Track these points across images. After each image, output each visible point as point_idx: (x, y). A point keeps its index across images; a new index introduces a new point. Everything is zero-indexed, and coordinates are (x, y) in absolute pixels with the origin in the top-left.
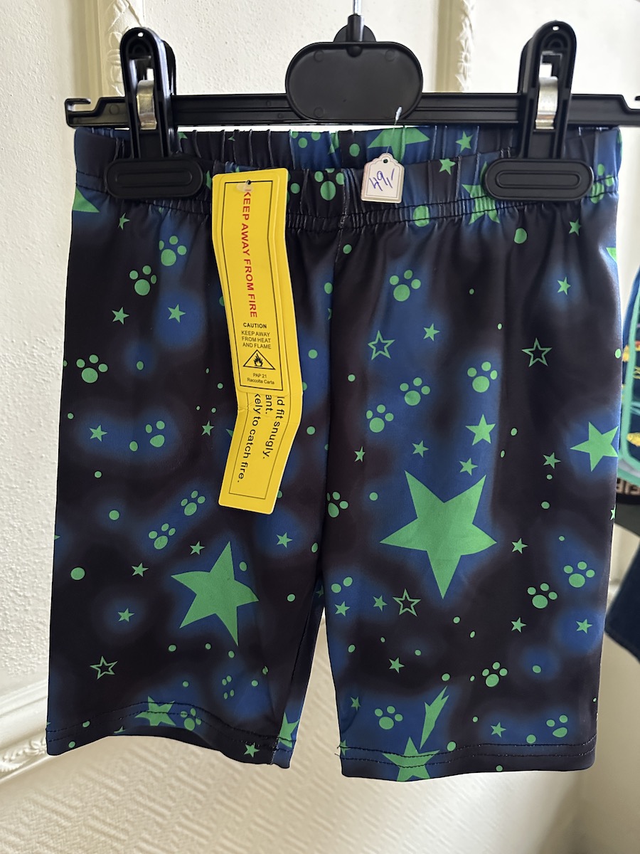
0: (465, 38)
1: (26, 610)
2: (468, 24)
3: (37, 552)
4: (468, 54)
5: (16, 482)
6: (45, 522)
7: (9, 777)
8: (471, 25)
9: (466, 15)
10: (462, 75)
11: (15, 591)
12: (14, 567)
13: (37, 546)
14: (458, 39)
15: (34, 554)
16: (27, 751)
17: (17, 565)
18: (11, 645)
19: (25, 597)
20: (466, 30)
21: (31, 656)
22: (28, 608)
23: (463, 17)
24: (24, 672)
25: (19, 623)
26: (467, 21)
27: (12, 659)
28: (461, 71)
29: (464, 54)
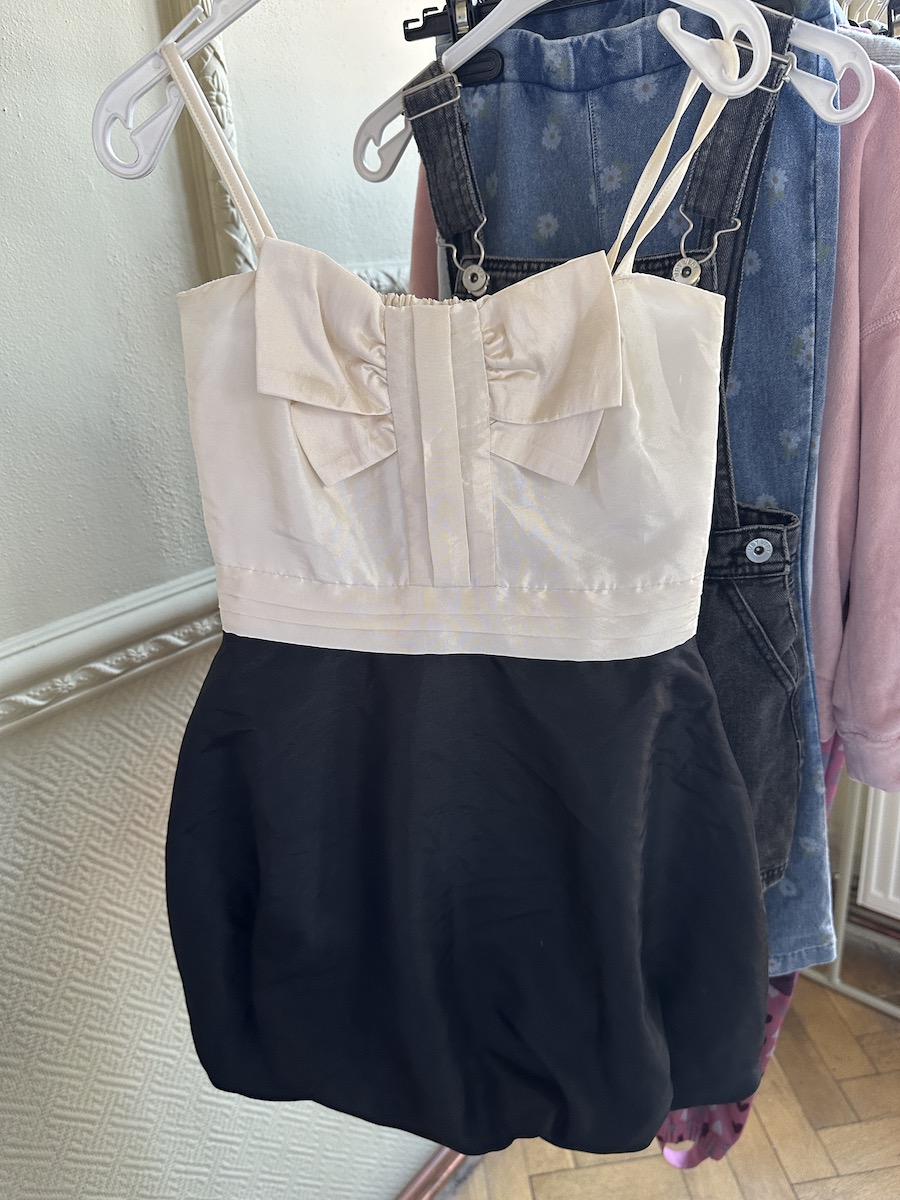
1: (173, 507)
3: (175, 453)
5: (153, 387)
6: (178, 426)
7: (180, 652)
11: (162, 488)
12: (159, 465)
13: (174, 448)
15: (174, 456)
16: (191, 630)
17: (162, 464)
18: (164, 537)
19: (171, 495)
21: (181, 549)
22: (174, 505)
24: (177, 564)
25: (168, 518)
27: (167, 551)
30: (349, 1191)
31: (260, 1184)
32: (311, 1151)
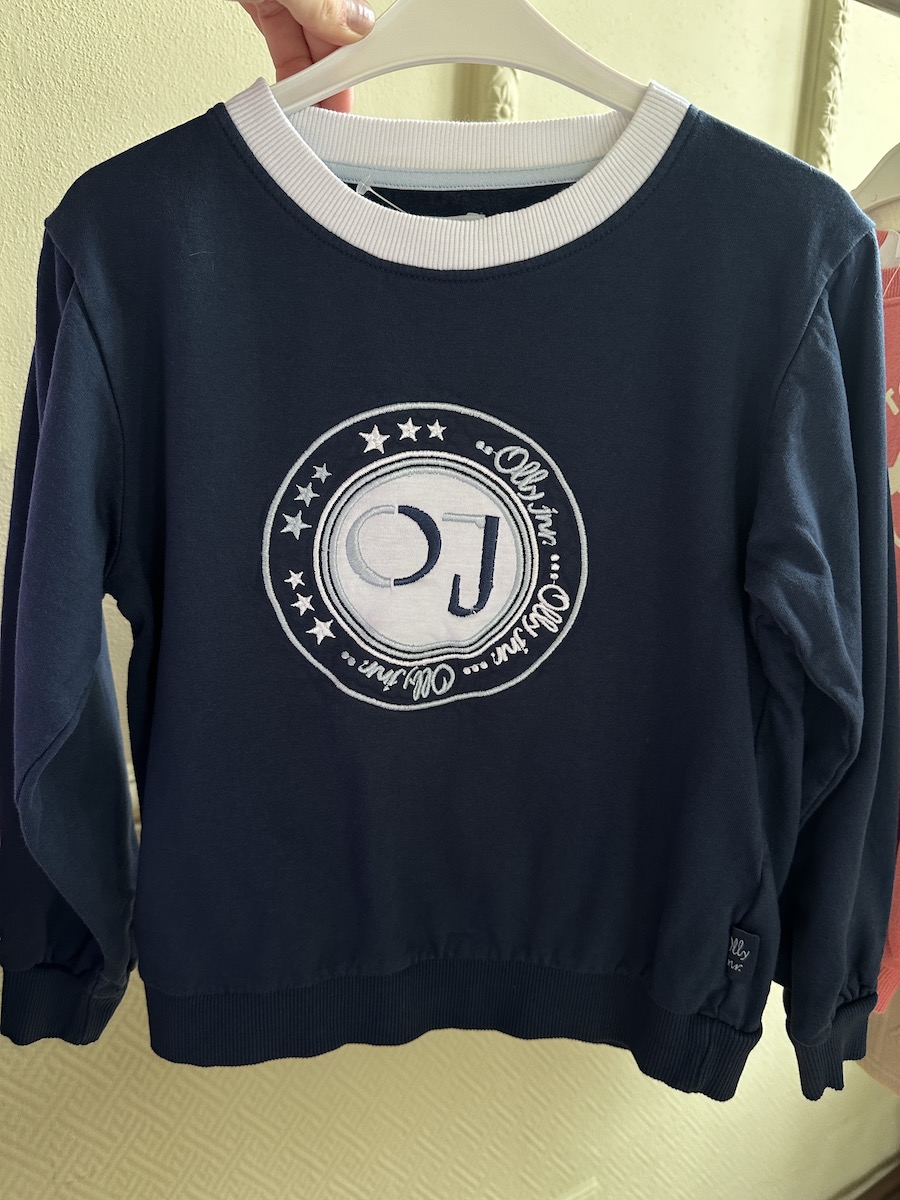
0: (833, 88)
2: (837, 72)
4: (835, 106)
8: (840, 75)
9: (836, 63)
10: (827, 130)
14: (824, 89)
20: (835, 79)
23: (832, 65)
26: (836, 68)
28: (827, 124)
29: (831, 105)
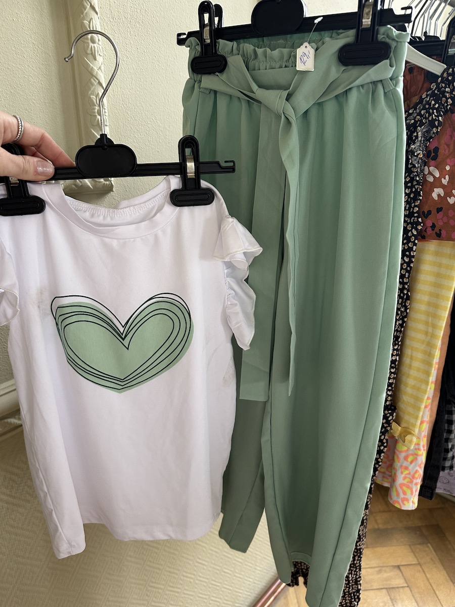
30: (241, 593)
31: (211, 586)
32: (230, 572)
